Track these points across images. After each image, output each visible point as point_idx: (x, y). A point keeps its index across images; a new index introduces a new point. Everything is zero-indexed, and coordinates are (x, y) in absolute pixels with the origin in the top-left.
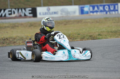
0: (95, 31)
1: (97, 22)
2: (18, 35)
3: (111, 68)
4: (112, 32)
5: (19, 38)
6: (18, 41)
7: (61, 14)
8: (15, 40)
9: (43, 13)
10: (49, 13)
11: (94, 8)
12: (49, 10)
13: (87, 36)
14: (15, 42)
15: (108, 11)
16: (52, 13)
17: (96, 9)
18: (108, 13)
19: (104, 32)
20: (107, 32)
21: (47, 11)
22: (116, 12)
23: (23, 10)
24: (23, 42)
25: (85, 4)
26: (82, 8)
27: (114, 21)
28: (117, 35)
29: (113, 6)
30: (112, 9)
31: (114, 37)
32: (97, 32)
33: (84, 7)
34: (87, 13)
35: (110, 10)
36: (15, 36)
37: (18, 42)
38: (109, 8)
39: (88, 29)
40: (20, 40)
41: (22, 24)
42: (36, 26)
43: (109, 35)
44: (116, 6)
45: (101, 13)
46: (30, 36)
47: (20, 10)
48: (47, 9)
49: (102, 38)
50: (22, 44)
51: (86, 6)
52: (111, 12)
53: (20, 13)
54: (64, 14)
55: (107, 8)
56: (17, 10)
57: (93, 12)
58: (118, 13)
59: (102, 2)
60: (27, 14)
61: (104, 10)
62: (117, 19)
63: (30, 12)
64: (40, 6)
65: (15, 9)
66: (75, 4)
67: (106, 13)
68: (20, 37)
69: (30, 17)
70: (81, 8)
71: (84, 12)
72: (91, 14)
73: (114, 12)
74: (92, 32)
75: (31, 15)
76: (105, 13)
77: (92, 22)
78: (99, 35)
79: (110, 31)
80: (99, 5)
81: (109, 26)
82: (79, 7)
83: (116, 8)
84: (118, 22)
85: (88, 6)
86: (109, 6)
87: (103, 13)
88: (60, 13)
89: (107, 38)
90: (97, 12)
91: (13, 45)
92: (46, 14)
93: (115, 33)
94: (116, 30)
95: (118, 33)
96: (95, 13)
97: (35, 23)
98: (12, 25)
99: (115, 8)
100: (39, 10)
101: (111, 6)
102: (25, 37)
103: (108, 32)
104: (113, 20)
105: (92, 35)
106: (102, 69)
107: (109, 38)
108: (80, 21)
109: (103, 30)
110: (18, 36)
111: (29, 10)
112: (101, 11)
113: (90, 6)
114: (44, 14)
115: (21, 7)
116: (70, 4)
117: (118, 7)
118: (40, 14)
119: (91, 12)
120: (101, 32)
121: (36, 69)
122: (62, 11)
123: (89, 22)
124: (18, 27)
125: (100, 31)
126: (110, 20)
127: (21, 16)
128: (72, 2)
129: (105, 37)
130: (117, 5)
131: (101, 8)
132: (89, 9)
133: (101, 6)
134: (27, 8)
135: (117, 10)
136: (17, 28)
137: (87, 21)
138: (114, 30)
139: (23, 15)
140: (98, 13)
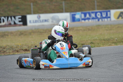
0: (87, 39)
1: (89, 30)
2: (8, 44)
3: (104, 77)
4: (105, 40)
5: (9, 48)
6: (8, 50)
7: (52, 22)
8: (5, 50)
9: (33, 21)
10: (39, 21)
11: (85, 16)
12: (39, 17)
13: (79, 44)
14: (5, 52)
15: (100, 18)
16: (43, 20)
17: (88, 16)
18: (100, 20)
19: (96, 40)
20: (99, 40)
21: (37, 19)
22: (109, 19)
23: (13, 18)
24: (13, 51)
25: (76, 11)
26: (74, 16)
27: (107, 29)
28: (110, 43)
29: (105, 13)
30: (104, 16)
31: (107, 46)
32: (89, 40)
33: (75, 15)
34: (79, 20)
35: (102, 18)
36: (5, 45)
37: (8, 52)
38: (101, 15)
39: (80, 37)
40: (10, 49)
41: (11, 33)
42: (26, 35)
43: (102, 43)
44: (109, 13)
45: (93, 20)
46: (20, 45)
47: (10, 18)
48: (38, 17)
49: (94, 46)
50: (12, 53)
51: (78, 13)
52: (103, 19)
53: (10, 21)
54: (55, 21)
55: (99, 15)
56: (6, 18)
57: (85, 20)
58: (110, 20)
59: (94, 9)
60: (17, 22)
61: (96, 17)
62: (110, 26)
63: (20, 20)
64: (30, 13)
65: (5, 17)
66: (66, 12)
67: (99, 20)
68: (10, 46)
69: (20, 25)
70: (72, 15)
71: (76, 20)
72: (83, 21)
73: (106, 20)
74: (84, 40)
75: (21, 23)
76: (97, 20)
77: (84, 30)
78: (92, 43)
79: (102, 39)
80: (90, 11)
81: (101, 34)
82: (70, 15)
83: (109, 15)
84: (110, 30)
85: (80, 13)
86: (101, 13)
87: (95, 20)
88: (50, 20)
89: (100, 47)
90: (88, 19)
91: (3, 54)
92: (36, 21)
93: (107, 41)
94: (109, 38)
95: (111, 41)
96: (87, 21)
97: (25, 32)
98: (1, 34)
99: (107, 14)
100: (29, 18)
101: (103, 13)
102: (15, 46)
103: (101, 40)
104: (105, 28)
105: (84, 43)
106: (95, 79)
107: (102, 46)
108: (72, 28)
109: (95, 38)
110: (8, 46)
111: (19, 18)
112: (93, 18)
113: (82, 13)
114: (35, 21)
115: (11, 15)
116: (61, 11)
117: (110, 14)
118: (30, 21)
119: (82, 19)
120: (94, 40)
121: (27, 79)
122: (53, 18)
123: (81, 30)
124: (8, 35)
125: (92, 39)
126: (102, 28)
127: (10, 24)
128: (63, 9)
129: (98, 45)
130: (110, 11)
131: (93, 15)
132: (81, 17)
133: (93, 13)
134: (17, 16)
135: (110, 17)
136: (7, 37)
137: (79, 29)
138: (106, 38)
139: (13, 23)
140: (90, 21)
